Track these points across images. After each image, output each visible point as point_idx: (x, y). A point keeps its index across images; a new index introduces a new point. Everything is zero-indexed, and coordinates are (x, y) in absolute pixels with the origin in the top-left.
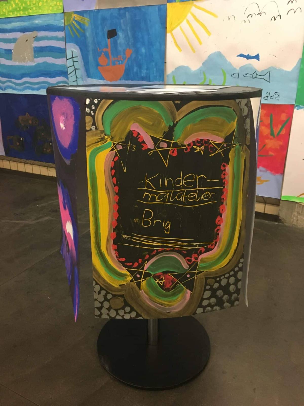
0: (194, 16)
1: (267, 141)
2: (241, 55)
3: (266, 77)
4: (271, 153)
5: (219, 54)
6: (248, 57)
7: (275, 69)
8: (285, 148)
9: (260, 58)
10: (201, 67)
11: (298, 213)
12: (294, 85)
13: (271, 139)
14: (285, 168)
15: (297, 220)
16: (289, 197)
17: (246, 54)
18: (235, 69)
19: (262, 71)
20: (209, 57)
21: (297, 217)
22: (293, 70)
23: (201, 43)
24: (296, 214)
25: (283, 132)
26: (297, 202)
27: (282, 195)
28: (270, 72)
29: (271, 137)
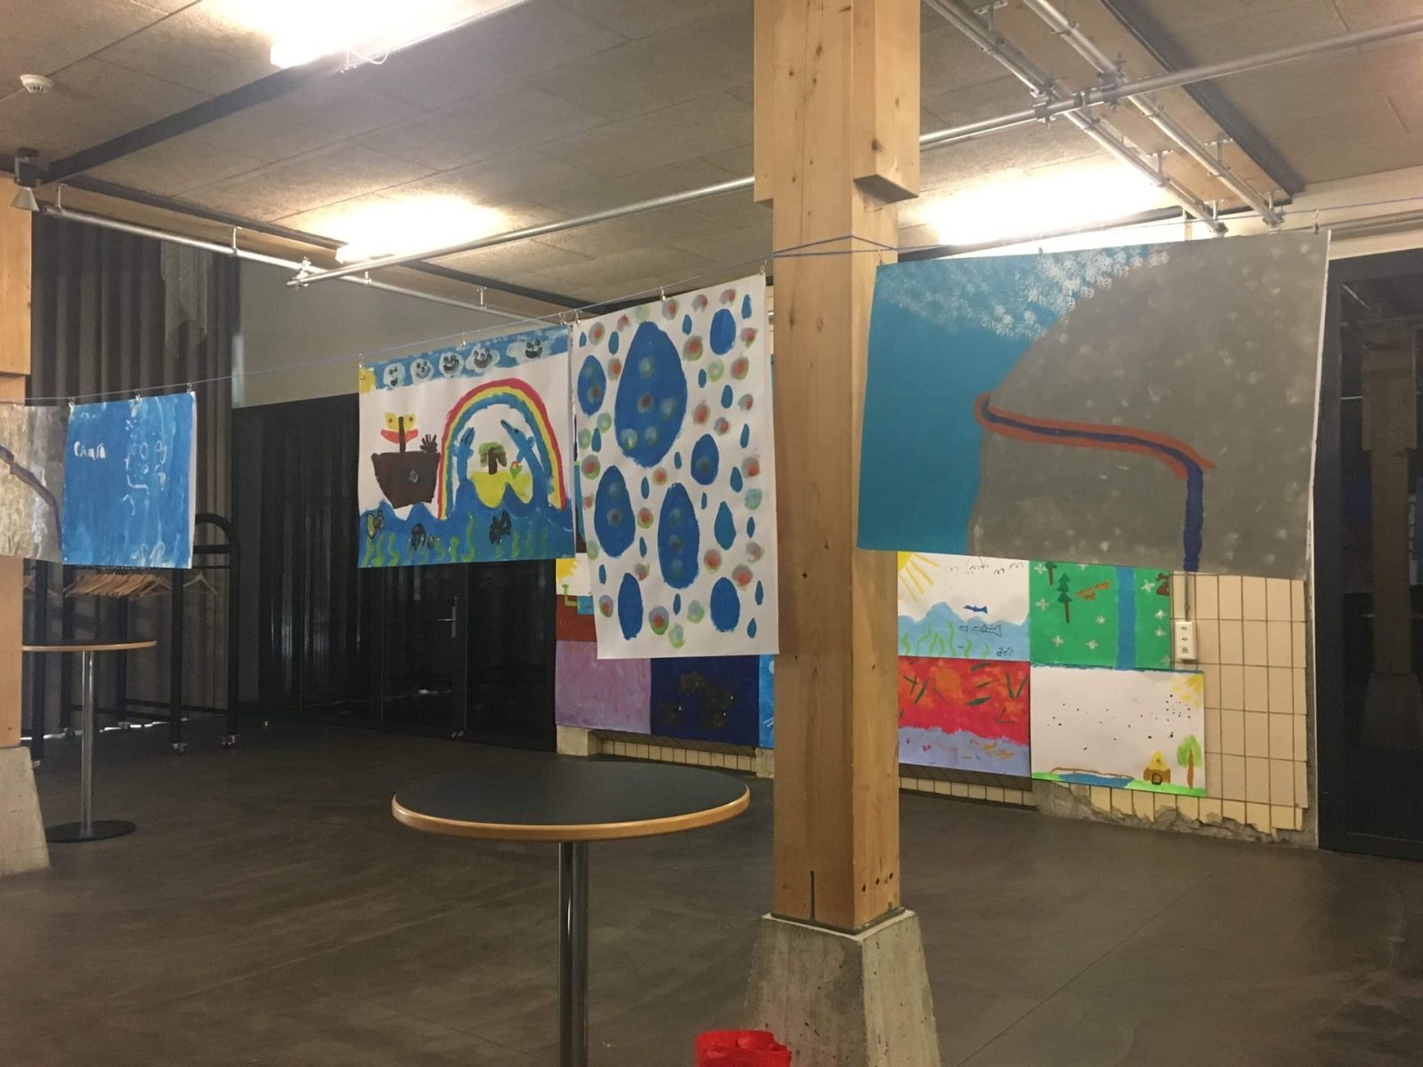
0: (914, 565)
1: (1007, 704)
2: (968, 607)
3: (997, 631)
4: (1013, 719)
5: (944, 605)
6: (975, 609)
7: (1004, 622)
8: (1027, 712)
9: (988, 610)
10: (924, 619)
11: (1056, 797)
12: (1027, 641)
13: (1009, 701)
14: (1029, 737)
15: (1055, 806)
16: (1041, 774)
17: (973, 606)
18: (962, 622)
19: (992, 625)
20: (934, 607)
21: (1054, 801)
22: (1024, 625)
23: (922, 592)
24: (1052, 797)
25: (1022, 693)
26: (1050, 781)
27: (1033, 771)
28: (1000, 626)
29: (1011, 699)
